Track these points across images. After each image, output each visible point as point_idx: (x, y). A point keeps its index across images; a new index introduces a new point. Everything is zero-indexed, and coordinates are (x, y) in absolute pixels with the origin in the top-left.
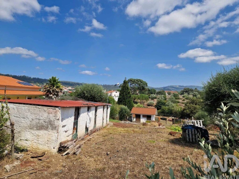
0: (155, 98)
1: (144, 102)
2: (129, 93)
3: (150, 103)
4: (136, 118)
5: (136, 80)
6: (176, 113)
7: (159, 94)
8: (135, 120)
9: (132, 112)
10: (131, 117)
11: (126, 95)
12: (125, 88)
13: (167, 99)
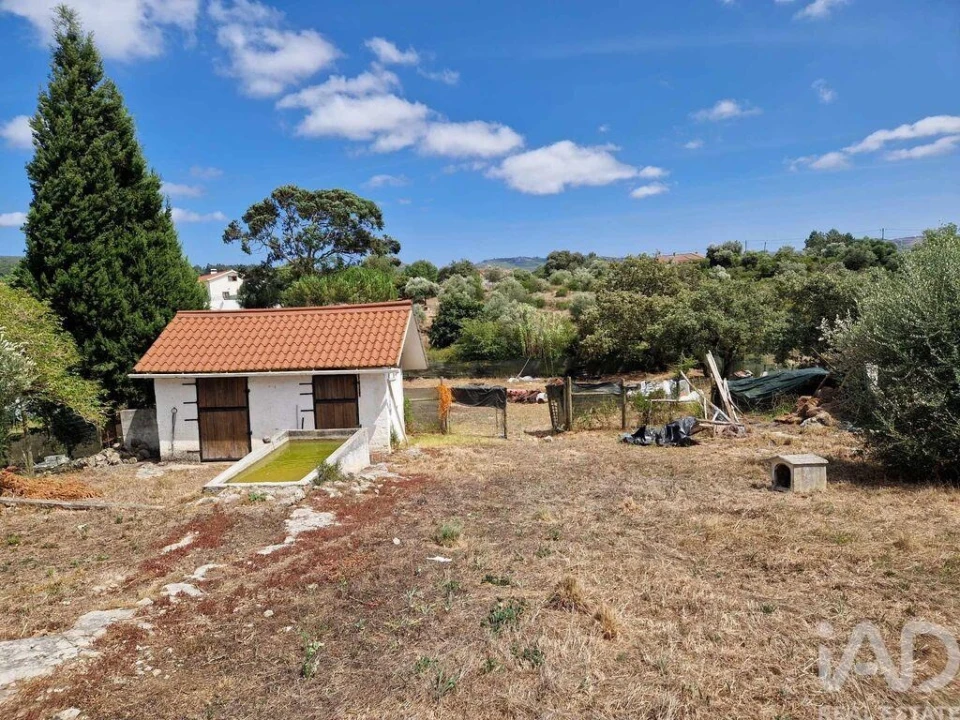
0: (432, 293)
4: (199, 420)
6: (540, 349)
8: (188, 441)
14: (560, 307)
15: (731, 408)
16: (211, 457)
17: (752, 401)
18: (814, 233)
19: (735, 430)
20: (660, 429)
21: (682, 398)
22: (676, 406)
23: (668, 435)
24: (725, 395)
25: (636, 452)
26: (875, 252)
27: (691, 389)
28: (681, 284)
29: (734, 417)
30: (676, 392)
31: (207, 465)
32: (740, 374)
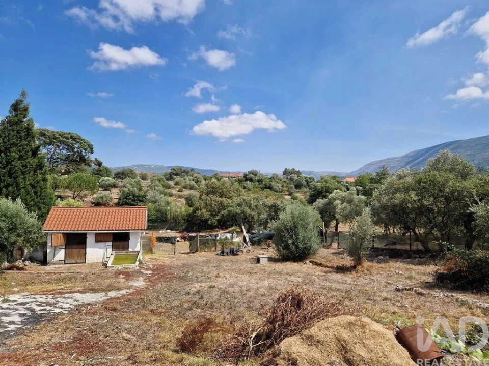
0: (114, 186)
1: (85, 196)
2: (35, 152)
3: (102, 198)
4: (65, 248)
5: (57, 133)
6: (175, 218)
7: (119, 177)
8: (61, 255)
9: (47, 227)
10: (44, 245)
11: (20, 159)
12: (18, 132)
13: (143, 188)
14: (180, 197)
15: (249, 244)
16: (69, 262)
17: (255, 241)
18: (286, 169)
19: (249, 251)
20: (228, 250)
21: (234, 241)
22: (232, 243)
23: (230, 252)
24: (247, 240)
25: (221, 257)
26: (306, 181)
27: (237, 237)
28: (233, 194)
29: (250, 247)
30: (232, 238)
31: (68, 265)
32: (254, 232)
